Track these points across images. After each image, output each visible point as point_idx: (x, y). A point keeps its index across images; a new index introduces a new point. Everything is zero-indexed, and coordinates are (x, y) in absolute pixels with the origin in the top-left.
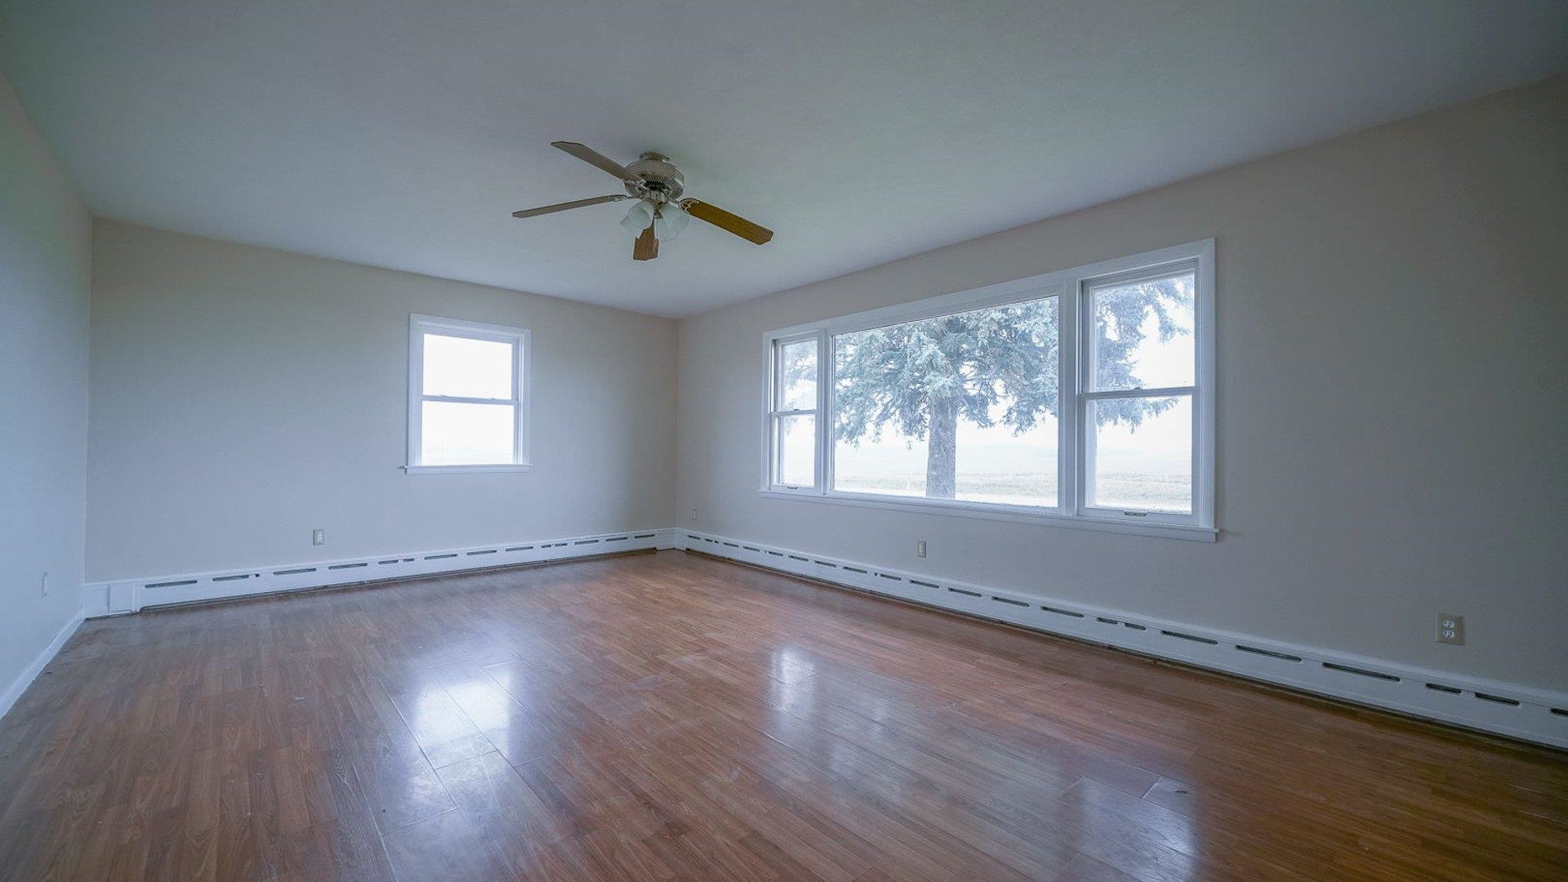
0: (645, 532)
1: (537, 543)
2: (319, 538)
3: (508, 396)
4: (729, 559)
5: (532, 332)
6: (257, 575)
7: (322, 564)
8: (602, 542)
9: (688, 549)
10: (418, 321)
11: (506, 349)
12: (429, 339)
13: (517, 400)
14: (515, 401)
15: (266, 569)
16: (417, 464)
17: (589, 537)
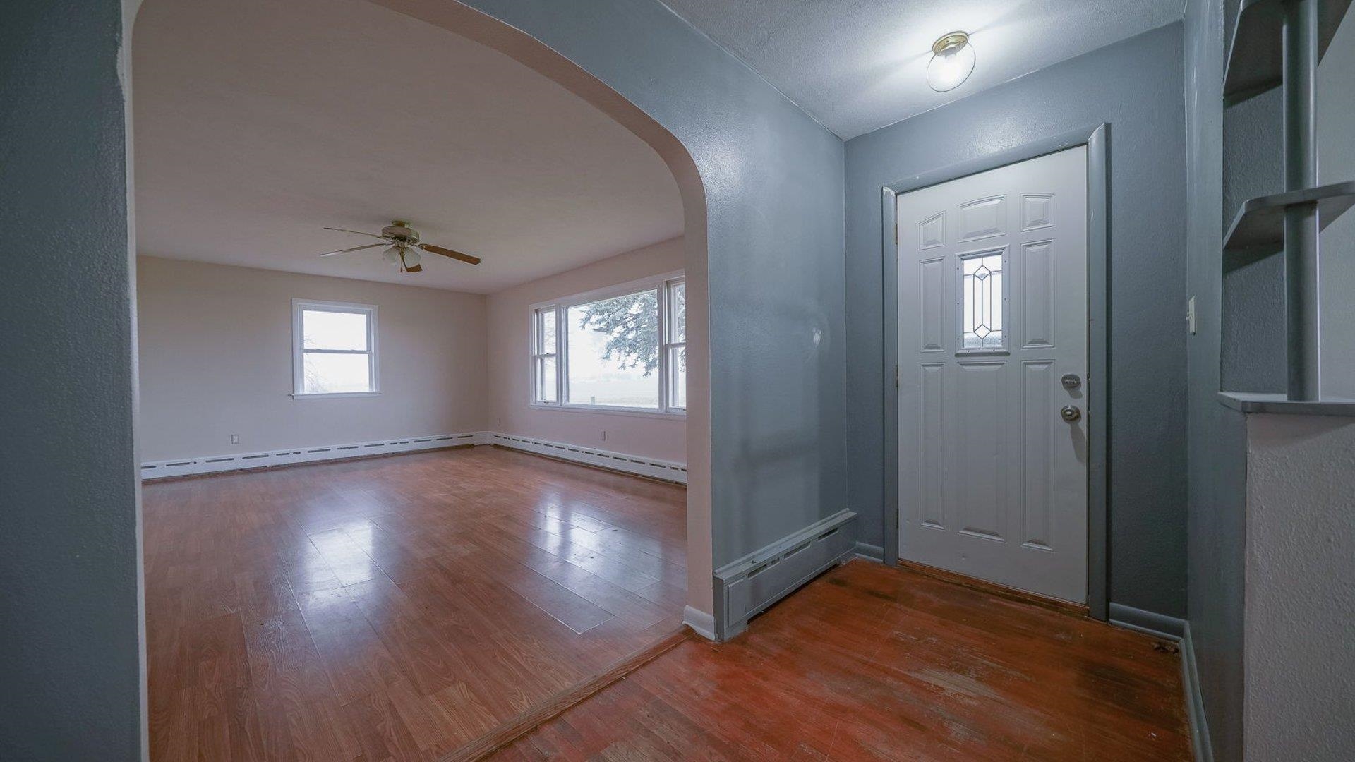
0: (465, 434)
1: (386, 442)
2: (236, 440)
3: (364, 348)
4: (516, 449)
5: (379, 307)
6: (195, 463)
7: (238, 456)
8: (434, 440)
9: (495, 444)
10: (297, 303)
11: (363, 317)
12: (307, 314)
13: (371, 350)
14: (369, 352)
15: (201, 459)
16: (301, 393)
17: (425, 438)
